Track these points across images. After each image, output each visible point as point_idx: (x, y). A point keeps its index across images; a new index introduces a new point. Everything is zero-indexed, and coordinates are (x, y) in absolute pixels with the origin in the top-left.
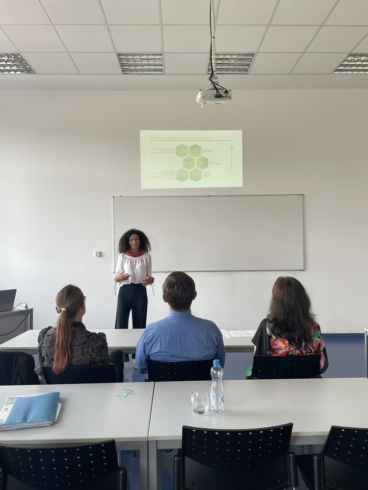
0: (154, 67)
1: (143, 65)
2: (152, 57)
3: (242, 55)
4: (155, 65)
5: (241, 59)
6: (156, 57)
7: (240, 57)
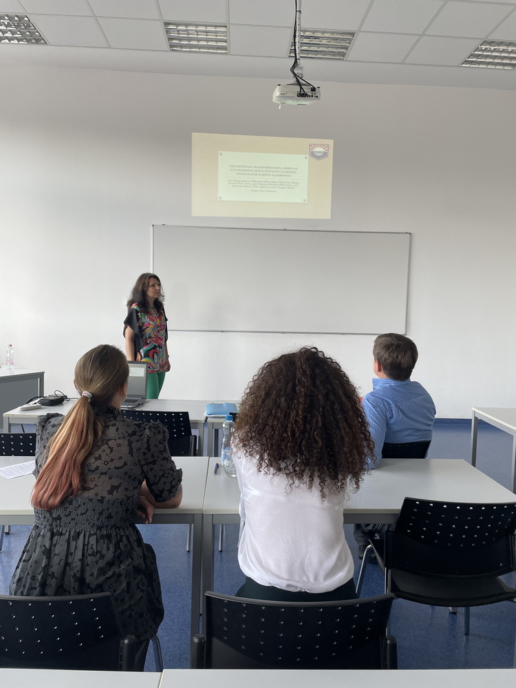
0: (214, 44)
1: (199, 40)
2: (213, 29)
3: (338, 33)
4: (217, 41)
5: (337, 39)
6: (218, 29)
7: (335, 36)
